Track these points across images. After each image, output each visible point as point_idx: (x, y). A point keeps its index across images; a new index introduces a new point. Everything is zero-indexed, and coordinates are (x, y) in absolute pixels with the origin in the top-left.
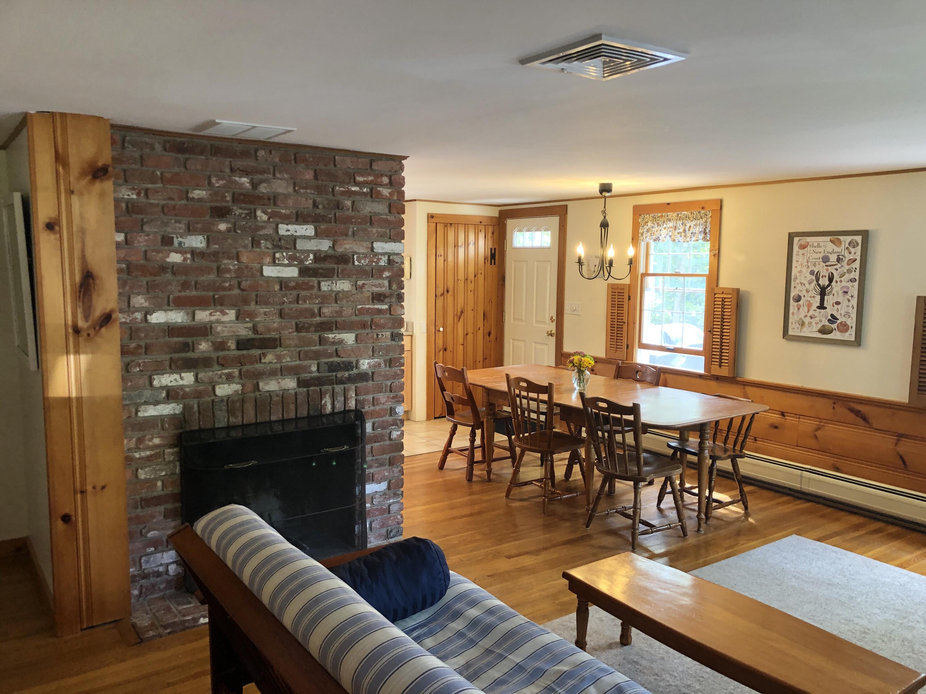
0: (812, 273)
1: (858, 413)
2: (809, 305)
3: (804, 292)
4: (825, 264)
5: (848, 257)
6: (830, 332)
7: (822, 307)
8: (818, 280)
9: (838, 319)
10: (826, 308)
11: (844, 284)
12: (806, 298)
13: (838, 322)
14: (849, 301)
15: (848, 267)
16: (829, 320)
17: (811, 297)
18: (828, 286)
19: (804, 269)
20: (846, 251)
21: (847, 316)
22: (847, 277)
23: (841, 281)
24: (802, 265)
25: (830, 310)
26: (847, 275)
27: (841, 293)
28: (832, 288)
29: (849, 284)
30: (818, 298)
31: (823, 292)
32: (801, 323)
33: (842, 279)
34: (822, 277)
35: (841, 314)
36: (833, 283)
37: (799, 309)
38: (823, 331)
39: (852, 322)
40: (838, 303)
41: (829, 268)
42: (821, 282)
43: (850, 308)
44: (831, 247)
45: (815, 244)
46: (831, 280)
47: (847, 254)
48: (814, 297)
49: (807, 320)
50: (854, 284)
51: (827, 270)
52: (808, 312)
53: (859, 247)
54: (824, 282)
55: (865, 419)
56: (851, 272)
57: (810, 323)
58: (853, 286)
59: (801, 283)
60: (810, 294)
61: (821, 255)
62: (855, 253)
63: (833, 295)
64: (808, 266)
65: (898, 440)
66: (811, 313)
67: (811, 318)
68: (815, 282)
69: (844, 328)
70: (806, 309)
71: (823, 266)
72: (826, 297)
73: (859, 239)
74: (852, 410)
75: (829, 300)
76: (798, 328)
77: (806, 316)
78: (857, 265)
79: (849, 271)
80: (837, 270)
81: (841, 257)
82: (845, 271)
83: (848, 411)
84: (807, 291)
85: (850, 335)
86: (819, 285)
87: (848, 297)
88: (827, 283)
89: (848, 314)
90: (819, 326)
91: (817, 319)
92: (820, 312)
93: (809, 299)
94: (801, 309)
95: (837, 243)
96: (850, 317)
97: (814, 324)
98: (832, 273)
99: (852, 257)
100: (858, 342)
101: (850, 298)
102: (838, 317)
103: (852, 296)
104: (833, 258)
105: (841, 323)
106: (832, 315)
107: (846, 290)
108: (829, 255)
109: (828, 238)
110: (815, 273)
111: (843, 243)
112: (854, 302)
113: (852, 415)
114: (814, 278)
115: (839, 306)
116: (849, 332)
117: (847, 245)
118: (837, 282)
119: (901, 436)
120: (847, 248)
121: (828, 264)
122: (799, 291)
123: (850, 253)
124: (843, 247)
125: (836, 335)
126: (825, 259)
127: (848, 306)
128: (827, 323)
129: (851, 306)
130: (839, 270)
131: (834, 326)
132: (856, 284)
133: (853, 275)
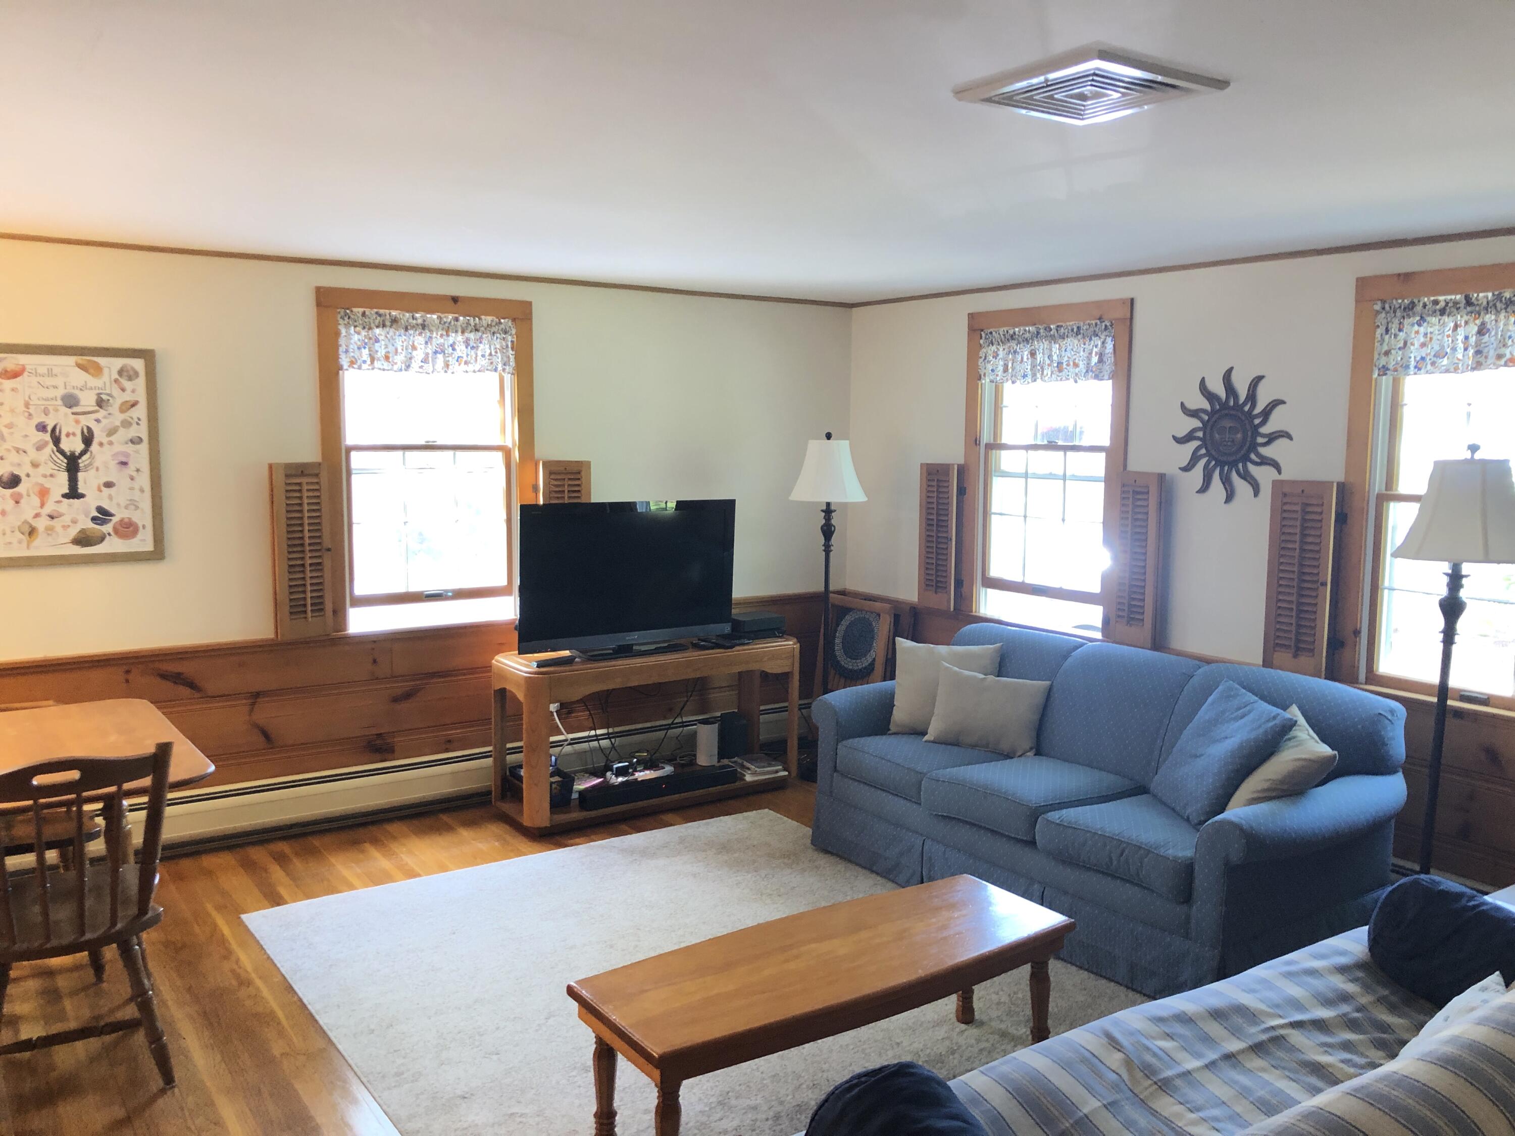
0: (42, 428)
1: (178, 679)
2: (43, 493)
3: (28, 468)
4: (69, 411)
5: (120, 398)
6: (102, 539)
7: (73, 493)
8: (56, 441)
9: (112, 515)
10: (82, 496)
11: (118, 448)
12: (33, 479)
13: (115, 520)
14: (132, 478)
15: (122, 416)
16: (94, 519)
17: (45, 476)
18: (83, 453)
19: (21, 421)
20: (115, 386)
21: (133, 507)
22: (123, 435)
23: (111, 443)
24: (12, 411)
25: (93, 498)
26: (122, 431)
27: (113, 464)
28: (92, 457)
29: (130, 448)
30: (64, 477)
31: (73, 465)
32: (27, 529)
33: (112, 438)
34: (68, 435)
35: (118, 505)
36: (94, 447)
37: (17, 502)
38: (83, 540)
39: (143, 517)
40: (109, 485)
41: (81, 417)
42: (65, 445)
43: (137, 492)
44: (79, 378)
45: (42, 370)
46: (88, 440)
47: (116, 391)
48: (51, 476)
49: (41, 524)
50: (138, 447)
51: (77, 422)
52: (42, 505)
53: (141, 381)
54: (73, 445)
55: (191, 685)
56: (130, 424)
57: (50, 530)
58: (137, 452)
59: (18, 450)
60: (41, 470)
61: (61, 392)
62: (133, 391)
63: (97, 469)
64: (30, 415)
65: (253, 704)
66: (50, 508)
67: (52, 517)
68: (51, 446)
69: (127, 529)
70: (36, 501)
71: (66, 415)
72: (80, 475)
73: (138, 364)
74: (164, 676)
75: (87, 481)
76: (20, 542)
77: (37, 515)
78: (140, 411)
79: (126, 424)
80: (98, 421)
81: (104, 397)
82: (118, 423)
83: (159, 680)
84: (35, 465)
85: (143, 542)
86: (62, 452)
87: (131, 470)
88: (79, 447)
89: (133, 504)
90: (73, 532)
91: (66, 519)
92: (70, 505)
93: (42, 480)
94: (23, 501)
95: (91, 371)
96: (137, 508)
97: (59, 529)
98: (89, 429)
99: (128, 397)
100: (158, 554)
101: (134, 474)
102: (112, 511)
103: (138, 470)
104: (88, 400)
105: (122, 520)
106: (100, 510)
107: (124, 460)
108: (77, 392)
109: (71, 360)
110: (49, 428)
111: (106, 371)
112: (144, 480)
113: (168, 685)
114: (47, 437)
115: (112, 491)
116: (140, 536)
117: (115, 376)
118: (101, 444)
119: (257, 695)
120: (116, 381)
121: (75, 409)
122: (12, 464)
123: (123, 390)
124: (106, 377)
125: (113, 546)
126: (70, 401)
127: (132, 489)
128: (91, 525)
129: (137, 487)
130: (104, 422)
131: (107, 528)
132: (144, 448)
133: (133, 432)
